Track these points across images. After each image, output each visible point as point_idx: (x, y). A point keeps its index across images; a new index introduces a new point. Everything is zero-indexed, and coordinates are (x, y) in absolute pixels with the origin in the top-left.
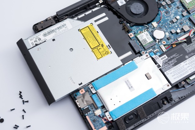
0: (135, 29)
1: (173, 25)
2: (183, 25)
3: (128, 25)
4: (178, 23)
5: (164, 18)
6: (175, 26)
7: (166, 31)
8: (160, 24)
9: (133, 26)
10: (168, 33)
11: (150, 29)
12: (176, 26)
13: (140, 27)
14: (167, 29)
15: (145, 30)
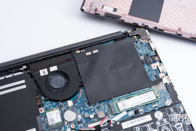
0: (48, 104)
1: (89, 108)
2: (100, 110)
3: (43, 98)
4: (95, 107)
5: (83, 98)
6: (91, 109)
7: (79, 113)
8: (76, 104)
9: (47, 101)
10: (81, 116)
11: (64, 107)
12: (93, 110)
13: (54, 104)
14: (81, 111)
15: (57, 108)
